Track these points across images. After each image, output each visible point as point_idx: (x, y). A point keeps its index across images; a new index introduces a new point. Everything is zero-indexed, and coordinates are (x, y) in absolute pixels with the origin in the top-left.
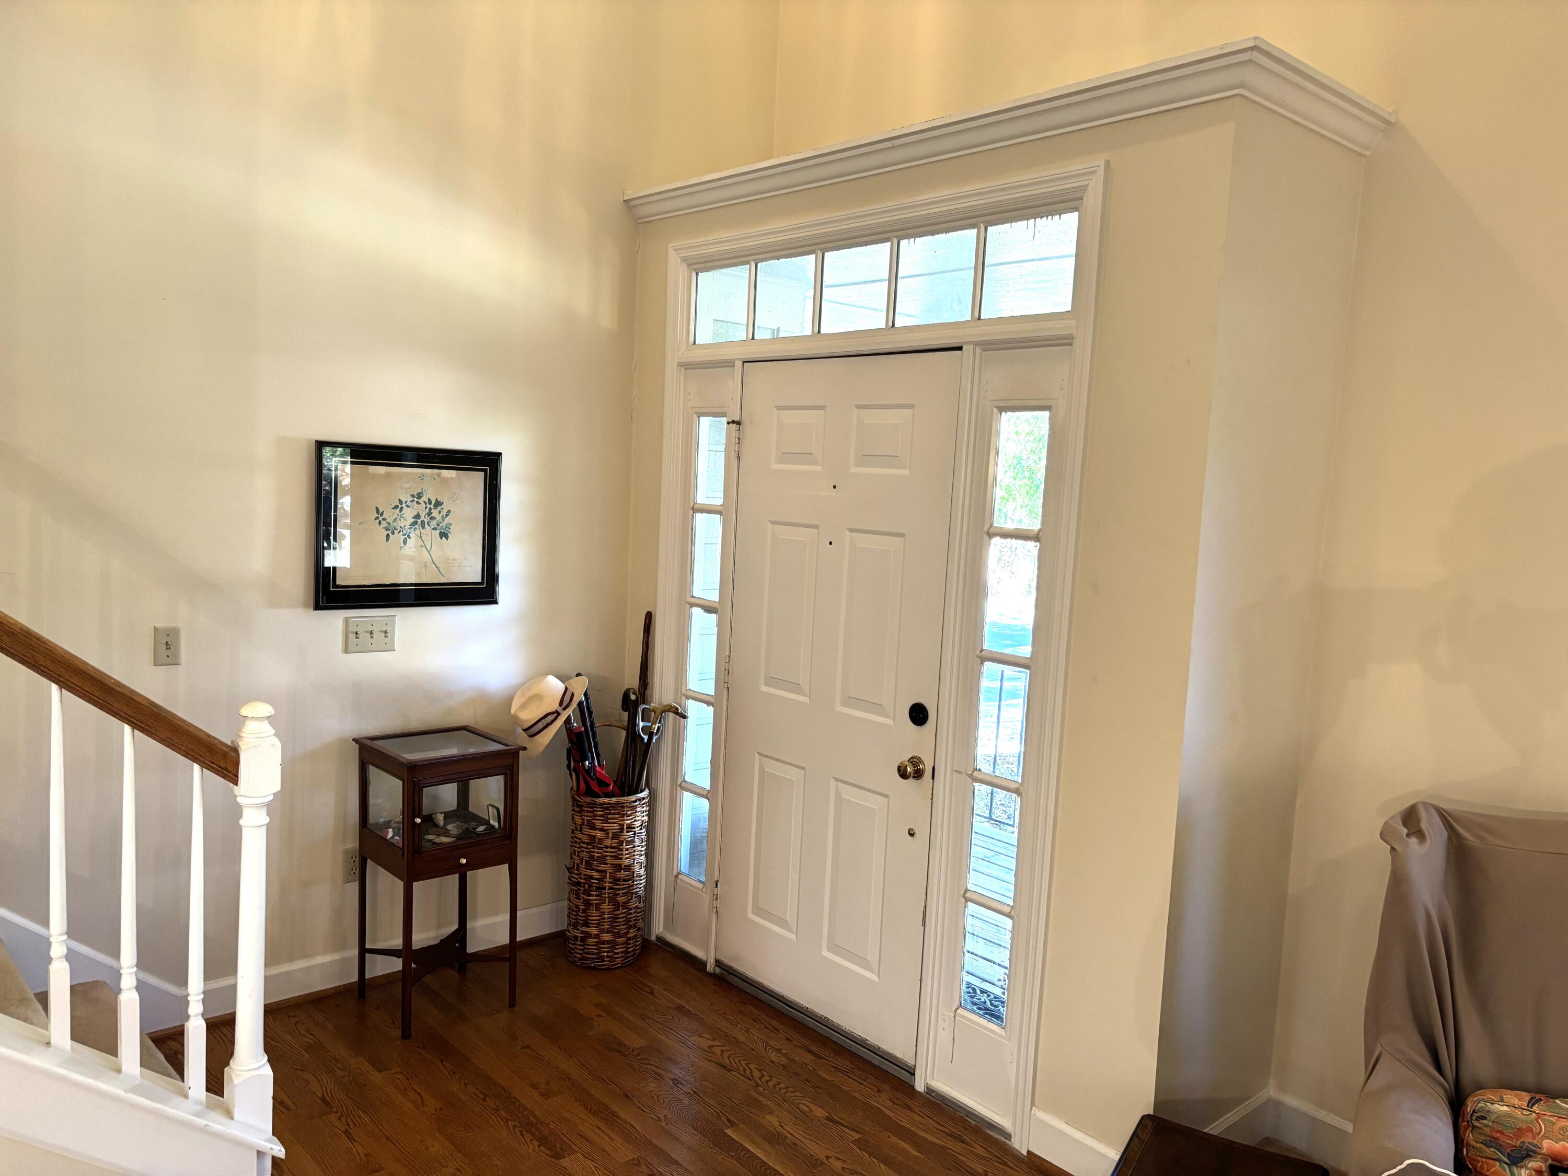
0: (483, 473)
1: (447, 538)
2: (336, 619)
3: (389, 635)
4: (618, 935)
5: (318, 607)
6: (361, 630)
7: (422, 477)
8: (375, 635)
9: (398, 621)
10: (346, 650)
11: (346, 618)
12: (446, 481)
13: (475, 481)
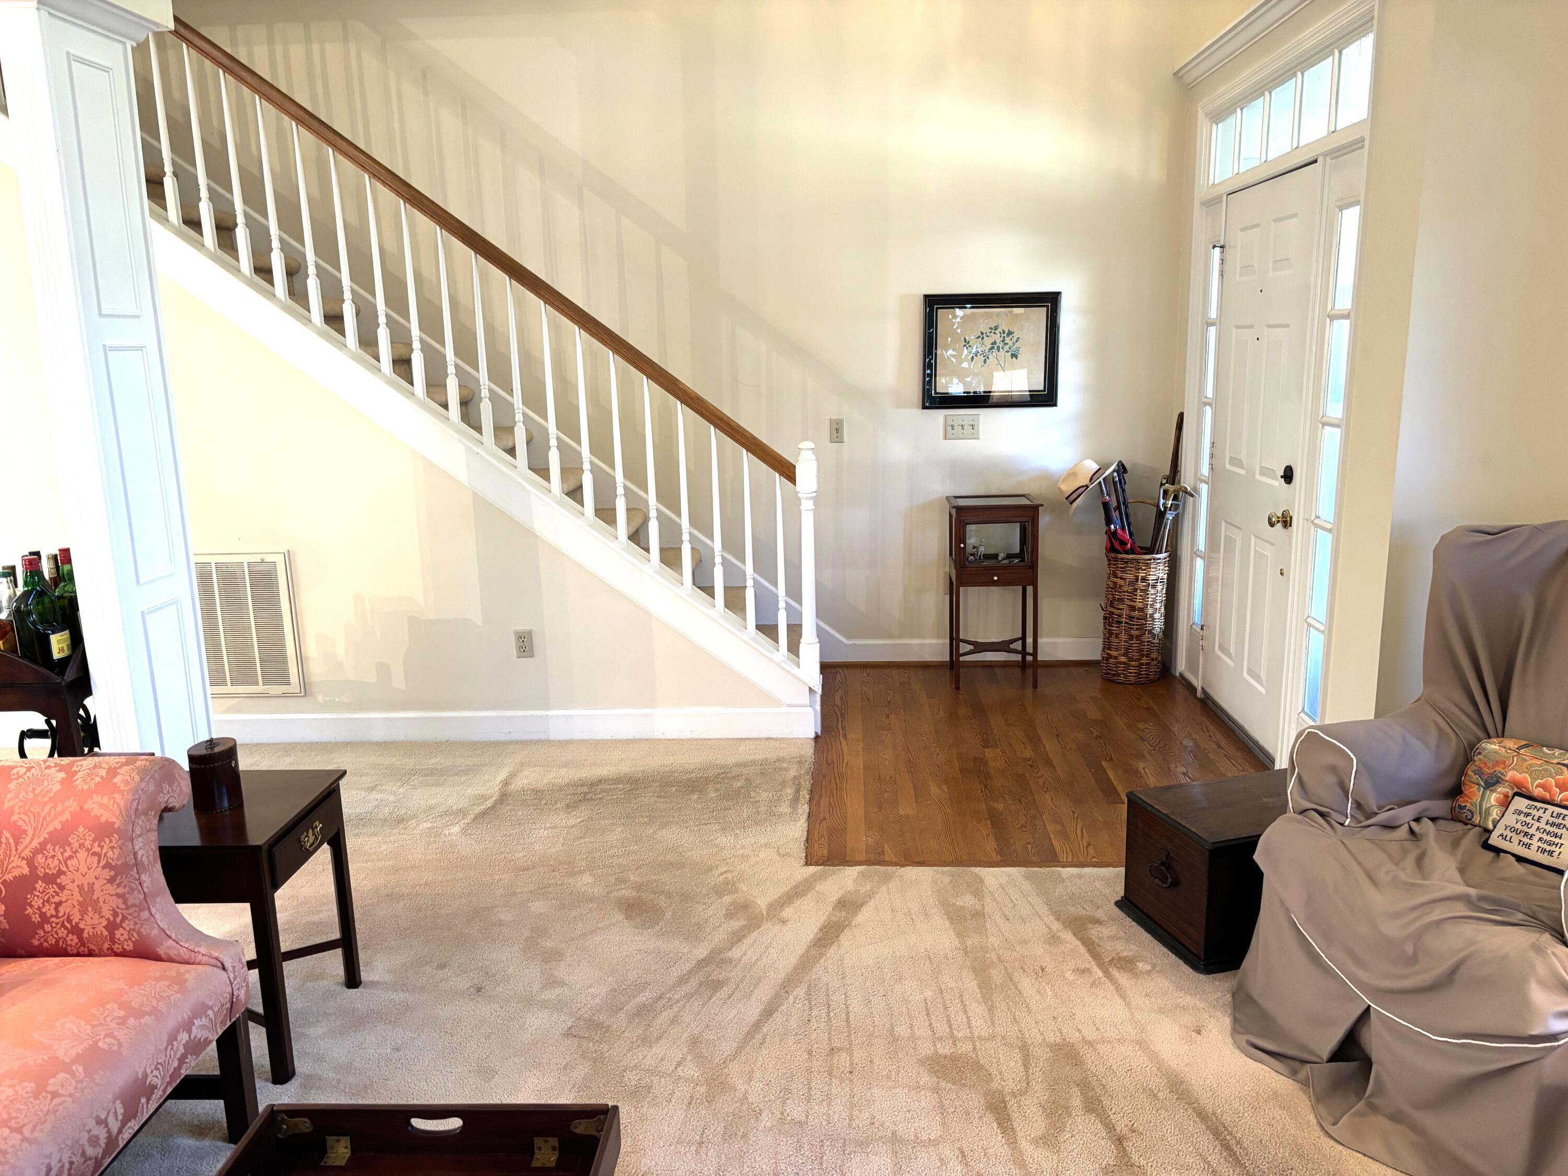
0: (1045, 309)
1: (1017, 358)
2: (939, 416)
3: (975, 428)
4: (1131, 659)
5: (924, 407)
6: (955, 424)
7: (998, 314)
8: (965, 428)
9: (981, 418)
10: (945, 438)
11: (946, 416)
12: (1016, 316)
13: (1039, 315)
